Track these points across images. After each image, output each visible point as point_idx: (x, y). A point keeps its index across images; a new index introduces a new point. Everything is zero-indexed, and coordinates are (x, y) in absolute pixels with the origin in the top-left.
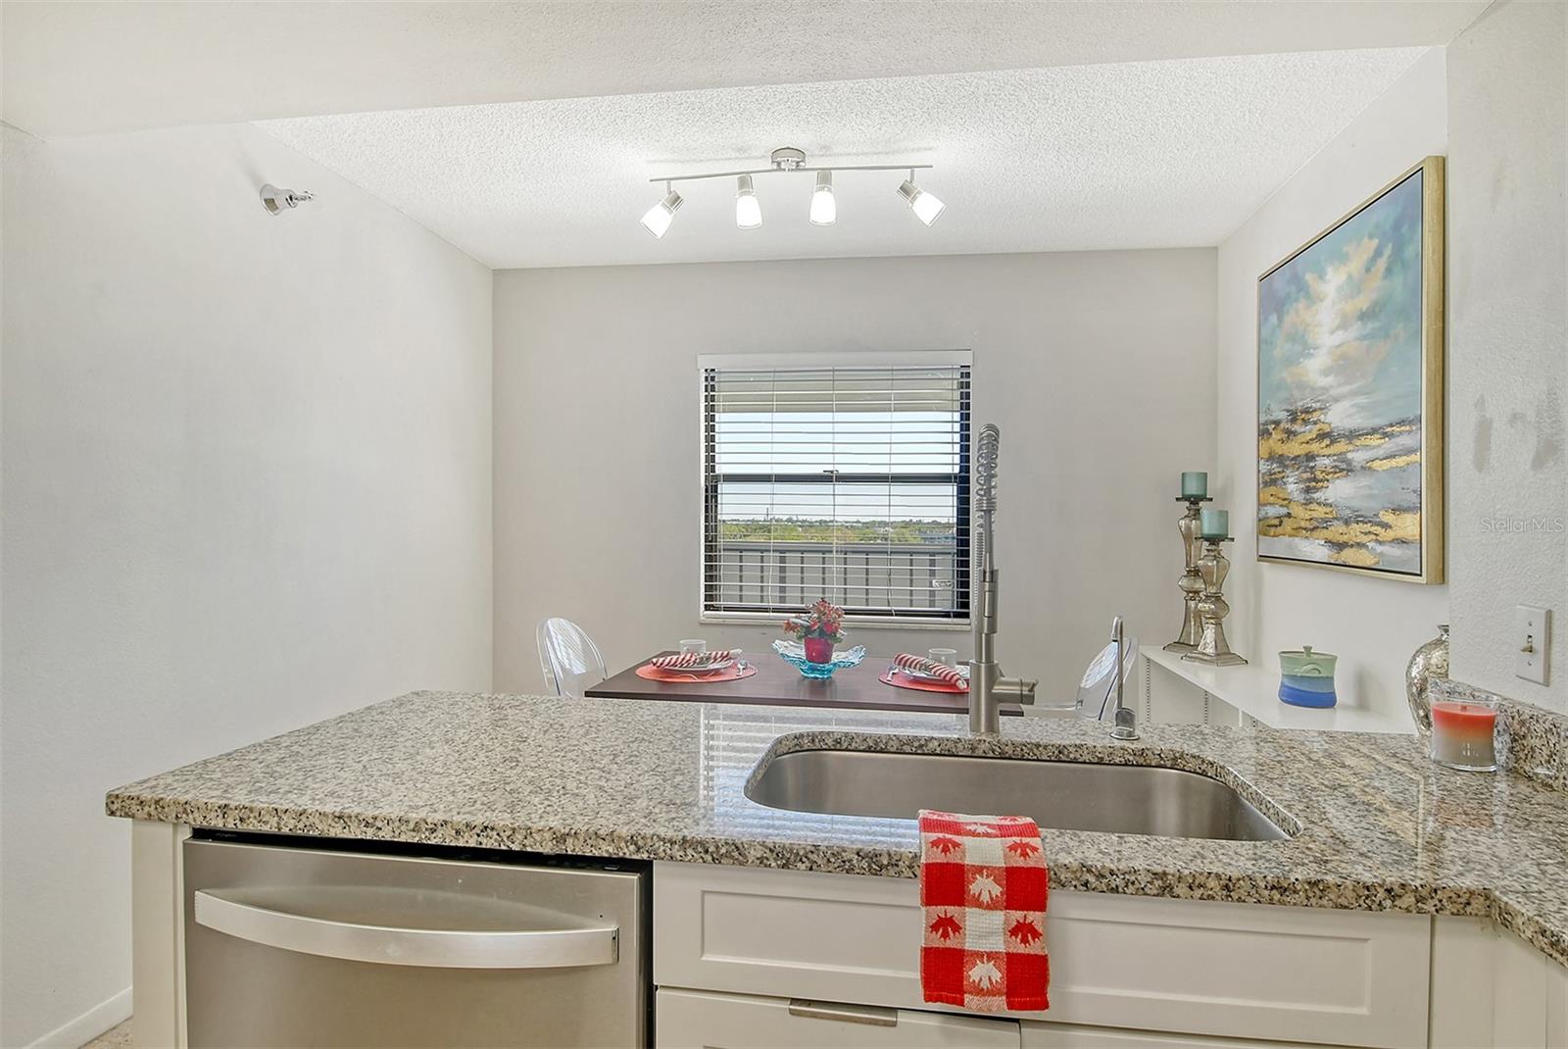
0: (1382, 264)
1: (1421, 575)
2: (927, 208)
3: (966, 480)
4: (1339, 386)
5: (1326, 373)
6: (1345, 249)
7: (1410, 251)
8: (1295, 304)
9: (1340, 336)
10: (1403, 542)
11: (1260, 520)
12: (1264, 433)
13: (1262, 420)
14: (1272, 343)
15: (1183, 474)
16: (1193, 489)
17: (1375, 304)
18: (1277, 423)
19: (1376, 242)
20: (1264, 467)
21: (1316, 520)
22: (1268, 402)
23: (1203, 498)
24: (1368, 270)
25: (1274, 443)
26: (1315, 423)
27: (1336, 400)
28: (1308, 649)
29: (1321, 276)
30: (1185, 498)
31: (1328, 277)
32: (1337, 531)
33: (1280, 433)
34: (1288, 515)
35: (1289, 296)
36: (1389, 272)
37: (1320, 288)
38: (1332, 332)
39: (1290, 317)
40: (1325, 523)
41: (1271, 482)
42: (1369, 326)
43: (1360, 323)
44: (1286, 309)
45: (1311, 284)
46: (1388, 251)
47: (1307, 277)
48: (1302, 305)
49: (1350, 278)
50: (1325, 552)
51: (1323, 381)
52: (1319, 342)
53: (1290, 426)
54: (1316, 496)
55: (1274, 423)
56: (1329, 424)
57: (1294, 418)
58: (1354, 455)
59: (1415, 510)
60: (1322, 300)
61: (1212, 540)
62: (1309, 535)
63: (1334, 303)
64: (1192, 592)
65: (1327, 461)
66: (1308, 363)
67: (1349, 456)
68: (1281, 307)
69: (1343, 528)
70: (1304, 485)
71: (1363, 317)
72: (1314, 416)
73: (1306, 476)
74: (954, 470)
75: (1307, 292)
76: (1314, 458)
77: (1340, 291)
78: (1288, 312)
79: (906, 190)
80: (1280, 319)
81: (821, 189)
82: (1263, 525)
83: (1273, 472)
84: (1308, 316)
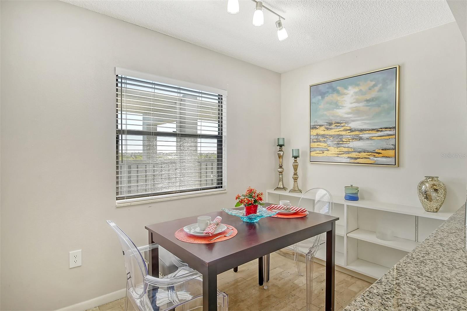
0: (377, 88)
1: (395, 165)
2: (282, 35)
3: (221, 137)
4: (355, 117)
5: (348, 114)
6: (359, 83)
8: (331, 95)
9: (355, 105)
10: (386, 157)
11: (310, 152)
12: (313, 128)
13: (312, 124)
14: (318, 104)
15: (278, 138)
16: (281, 143)
17: (373, 98)
18: (321, 126)
19: (373, 83)
20: (313, 137)
21: (343, 152)
22: (316, 120)
23: (284, 145)
24: (370, 89)
25: (320, 131)
26: (343, 126)
28: (352, 186)
29: (346, 88)
30: (278, 145)
31: (349, 89)
32: (354, 155)
33: (323, 128)
34: (328, 150)
35: (328, 92)
36: (380, 90)
37: (345, 91)
38: (351, 103)
39: (328, 98)
40: (348, 152)
41: (317, 142)
42: (371, 103)
43: (366, 102)
44: (326, 95)
45: (339, 89)
46: (380, 85)
47: (338, 88)
48: (335, 95)
49: (361, 90)
50: (349, 160)
51: (346, 116)
52: (344, 105)
53: (328, 127)
54: (343, 145)
55: (319, 125)
56: (350, 127)
57: (330, 124)
58: (363, 135)
59: (393, 149)
60: (346, 95)
61: (296, 157)
62: (339, 156)
63: (352, 96)
64: (281, 172)
65: (349, 137)
66: (338, 110)
67: (360, 135)
68: (323, 95)
69: (358, 154)
70: (336, 142)
71: (367, 101)
72: (342, 125)
73: (337, 140)
74: (217, 133)
75: (338, 92)
76: (342, 135)
77: (356, 93)
78: (327, 96)
79: (279, 24)
80: (323, 98)
81: (259, 9)
82: (312, 153)
83: (318, 139)
84: (339, 98)
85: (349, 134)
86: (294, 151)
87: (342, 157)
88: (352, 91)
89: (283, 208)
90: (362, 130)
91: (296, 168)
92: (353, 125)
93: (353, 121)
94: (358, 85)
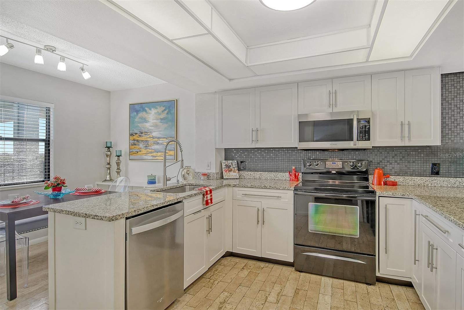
0: (166, 112)
1: (174, 160)
3: (49, 141)
4: (155, 129)
6: (157, 107)
7: (172, 112)
8: (142, 112)
9: (155, 121)
10: (171, 155)
12: (131, 135)
13: (131, 132)
14: (134, 118)
15: (106, 142)
16: (109, 145)
17: (165, 118)
18: (136, 134)
19: (164, 108)
20: (131, 142)
21: (149, 152)
22: (133, 129)
23: (111, 147)
24: (162, 112)
25: (135, 137)
27: (154, 132)
28: (152, 174)
29: (150, 109)
30: (107, 147)
31: (152, 110)
32: (154, 154)
33: (137, 135)
34: (140, 151)
35: (140, 110)
36: (167, 113)
37: (150, 111)
38: (153, 120)
39: (141, 114)
40: (151, 152)
41: (134, 145)
42: (163, 121)
43: (160, 120)
44: (139, 112)
45: (147, 110)
46: (167, 110)
47: (146, 108)
48: (144, 113)
49: (158, 112)
50: (151, 158)
51: (151, 128)
52: (149, 121)
53: (140, 134)
54: (149, 148)
55: (135, 133)
56: (152, 136)
57: (142, 133)
59: (173, 151)
60: (150, 114)
61: (119, 156)
62: (147, 155)
63: (154, 115)
64: (109, 168)
65: (152, 142)
66: (146, 124)
67: (158, 141)
68: (137, 112)
69: (156, 153)
70: (145, 146)
71: (161, 119)
72: (148, 134)
73: (145, 144)
74: (45, 138)
75: (146, 111)
76: (148, 141)
77: (155, 113)
78: (140, 113)
79: (82, 69)
80: (137, 114)
81: (62, 62)
82: (131, 153)
83: (134, 143)
84: (146, 116)
85: (152, 140)
86: (117, 151)
87: (148, 156)
88: (153, 111)
89: (86, 189)
90: (159, 138)
91: (118, 164)
92: (154, 134)
94: (157, 108)
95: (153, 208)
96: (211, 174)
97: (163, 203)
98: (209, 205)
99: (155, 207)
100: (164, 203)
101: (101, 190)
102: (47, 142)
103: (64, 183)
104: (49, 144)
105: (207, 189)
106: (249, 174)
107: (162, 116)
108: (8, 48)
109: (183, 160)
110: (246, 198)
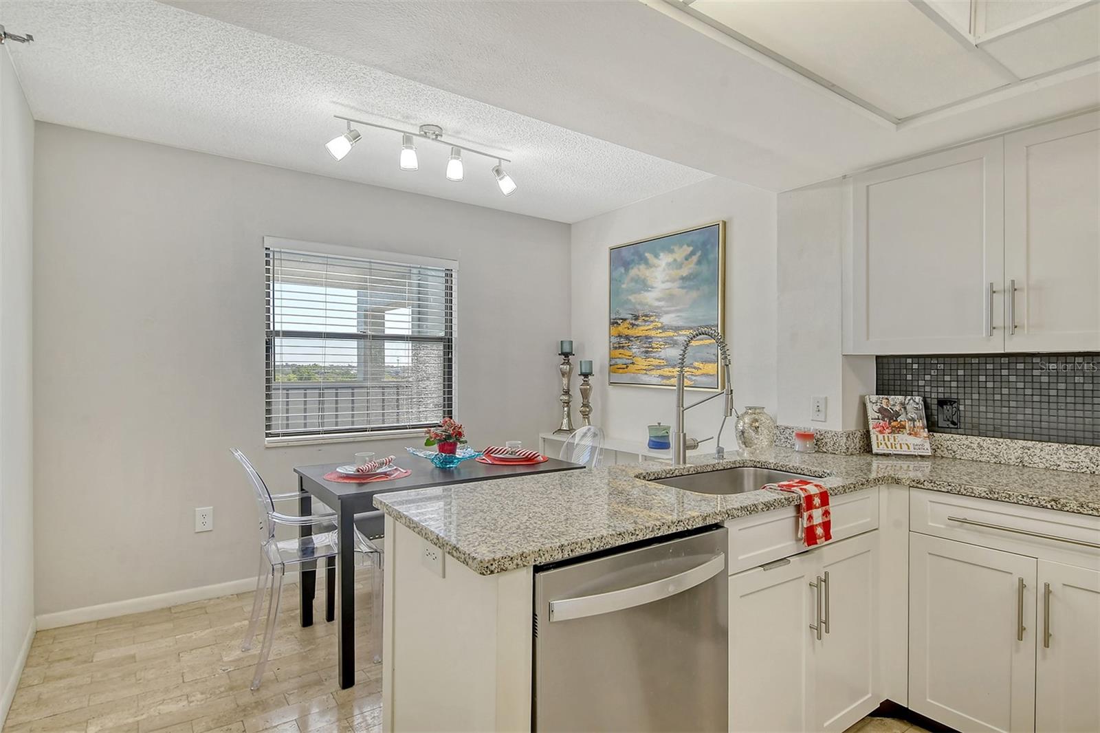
0: (695, 258)
1: (718, 388)
2: (507, 185)
3: (450, 340)
4: (668, 307)
5: (659, 300)
6: (672, 247)
7: (711, 256)
8: (637, 266)
9: (668, 285)
10: (707, 375)
11: (610, 365)
12: (614, 323)
13: (613, 316)
14: (620, 281)
15: (561, 341)
16: (567, 349)
17: (691, 274)
18: (624, 320)
19: (691, 248)
20: (614, 340)
21: (654, 366)
22: (617, 309)
23: (571, 354)
24: (686, 259)
25: (623, 329)
26: (652, 322)
28: (659, 424)
29: (656, 256)
30: (562, 354)
31: (660, 258)
33: (626, 324)
34: (633, 363)
35: (633, 261)
36: (699, 262)
37: (655, 261)
38: (663, 282)
39: (633, 272)
40: (659, 367)
41: (620, 347)
42: (687, 283)
43: (681, 281)
44: (631, 266)
45: (648, 257)
46: (699, 254)
47: (647, 255)
48: (642, 267)
49: (675, 260)
50: (659, 381)
51: (657, 304)
52: (655, 286)
53: (633, 322)
54: (652, 355)
55: (622, 319)
56: (662, 323)
57: (636, 318)
58: (678, 338)
59: (714, 363)
60: (656, 267)
61: (586, 375)
62: (648, 372)
63: (664, 270)
64: (567, 403)
65: (660, 340)
66: (647, 294)
67: (675, 338)
68: (627, 265)
69: (671, 369)
70: (644, 349)
71: (683, 278)
72: (652, 319)
73: (645, 346)
74: (442, 334)
75: (646, 261)
76: (651, 338)
77: (669, 264)
78: (632, 268)
79: (498, 172)
80: (627, 270)
81: (455, 158)
82: (613, 368)
83: (621, 342)
84: (647, 273)
86: (583, 364)
87: (651, 375)
88: (664, 259)
91: (585, 394)
92: (666, 320)
93: (667, 313)
94: (672, 251)
95: (620, 542)
96: (829, 436)
97: (655, 528)
98: (816, 543)
99: (629, 540)
100: (659, 529)
101: (536, 455)
102: (447, 343)
103: (460, 434)
104: (450, 347)
105: (812, 490)
106: (975, 446)
107: (685, 272)
108: (350, 141)
109: (731, 391)
110: (961, 533)
